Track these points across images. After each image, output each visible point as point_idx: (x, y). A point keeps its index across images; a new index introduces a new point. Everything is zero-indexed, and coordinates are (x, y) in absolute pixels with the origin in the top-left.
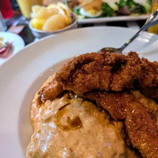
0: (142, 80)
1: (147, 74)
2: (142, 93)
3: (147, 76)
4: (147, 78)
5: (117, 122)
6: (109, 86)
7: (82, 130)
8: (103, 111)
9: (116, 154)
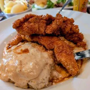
0: (64, 28)
1: (67, 25)
2: (65, 38)
3: (67, 26)
4: (67, 27)
5: (50, 50)
6: (45, 31)
7: (28, 54)
8: (42, 46)
9: (47, 64)
